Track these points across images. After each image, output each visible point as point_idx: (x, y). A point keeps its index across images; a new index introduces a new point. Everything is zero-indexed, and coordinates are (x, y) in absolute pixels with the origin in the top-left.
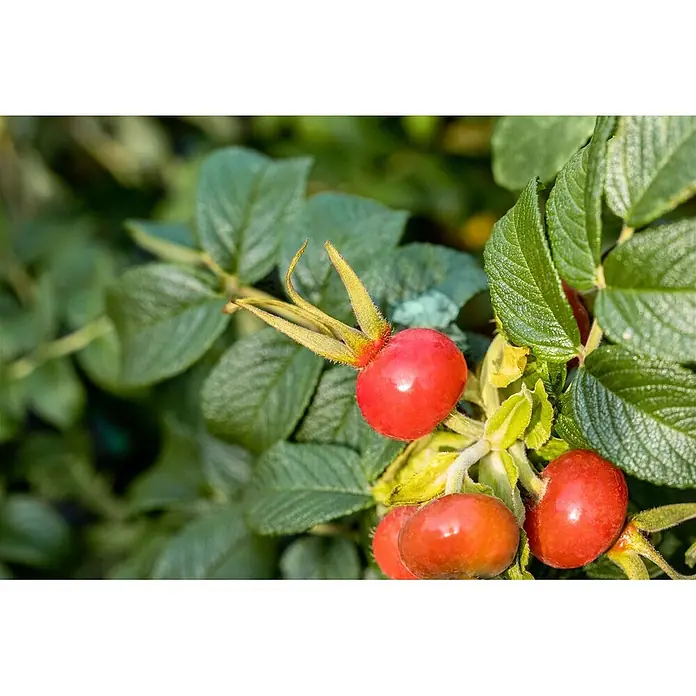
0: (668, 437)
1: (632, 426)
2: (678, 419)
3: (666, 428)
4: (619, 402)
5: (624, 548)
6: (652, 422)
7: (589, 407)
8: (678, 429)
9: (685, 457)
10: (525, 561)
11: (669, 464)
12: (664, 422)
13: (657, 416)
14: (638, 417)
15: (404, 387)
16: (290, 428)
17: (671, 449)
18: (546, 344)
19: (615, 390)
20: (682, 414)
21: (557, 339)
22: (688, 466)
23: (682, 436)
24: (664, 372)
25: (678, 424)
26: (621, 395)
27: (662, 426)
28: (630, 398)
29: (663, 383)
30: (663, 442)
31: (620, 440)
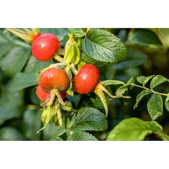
0: (104, 50)
1: (96, 48)
2: (107, 46)
3: (104, 48)
4: (93, 43)
5: (98, 88)
6: (101, 47)
7: (86, 46)
8: (107, 48)
9: (109, 55)
10: (71, 88)
11: (104, 57)
12: (103, 47)
13: (102, 45)
14: (97, 46)
15: (43, 46)
17: (105, 53)
18: (77, 33)
19: (92, 40)
20: (108, 44)
21: (80, 31)
22: (109, 57)
23: (108, 50)
24: (103, 33)
25: (107, 47)
26: (94, 42)
27: (103, 48)
28: (96, 42)
29: (103, 36)
30: (103, 51)
31: (93, 52)
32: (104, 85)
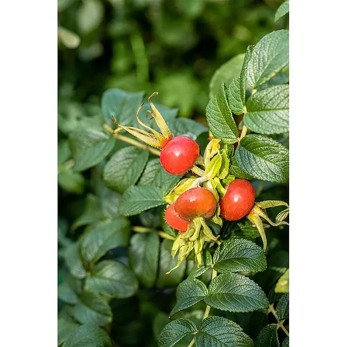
0: (268, 165)
1: (256, 162)
2: (272, 159)
3: (267, 162)
4: (252, 154)
5: (254, 213)
6: (263, 161)
7: (241, 157)
8: (271, 162)
9: (274, 172)
10: (219, 214)
11: (268, 174)
12: (267, 160)
13: (264, 158)
14: (258, 159)
16: (136, 180)
17: (269, 169)
18: (226, 138)
19: (250, 150)
20: (273, 157)
21: (230, 136)
22: (275, 175)
23: (273, 165)
24: (266, 142)
25: (271, 161)
26: (252, 152)
27: (266, 161)
28: (256, 153)
29: (266, 146)
30: (266, 167)
31: (251, 167)
32: (261, 208)
